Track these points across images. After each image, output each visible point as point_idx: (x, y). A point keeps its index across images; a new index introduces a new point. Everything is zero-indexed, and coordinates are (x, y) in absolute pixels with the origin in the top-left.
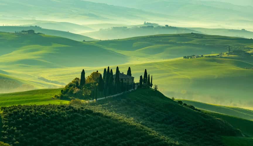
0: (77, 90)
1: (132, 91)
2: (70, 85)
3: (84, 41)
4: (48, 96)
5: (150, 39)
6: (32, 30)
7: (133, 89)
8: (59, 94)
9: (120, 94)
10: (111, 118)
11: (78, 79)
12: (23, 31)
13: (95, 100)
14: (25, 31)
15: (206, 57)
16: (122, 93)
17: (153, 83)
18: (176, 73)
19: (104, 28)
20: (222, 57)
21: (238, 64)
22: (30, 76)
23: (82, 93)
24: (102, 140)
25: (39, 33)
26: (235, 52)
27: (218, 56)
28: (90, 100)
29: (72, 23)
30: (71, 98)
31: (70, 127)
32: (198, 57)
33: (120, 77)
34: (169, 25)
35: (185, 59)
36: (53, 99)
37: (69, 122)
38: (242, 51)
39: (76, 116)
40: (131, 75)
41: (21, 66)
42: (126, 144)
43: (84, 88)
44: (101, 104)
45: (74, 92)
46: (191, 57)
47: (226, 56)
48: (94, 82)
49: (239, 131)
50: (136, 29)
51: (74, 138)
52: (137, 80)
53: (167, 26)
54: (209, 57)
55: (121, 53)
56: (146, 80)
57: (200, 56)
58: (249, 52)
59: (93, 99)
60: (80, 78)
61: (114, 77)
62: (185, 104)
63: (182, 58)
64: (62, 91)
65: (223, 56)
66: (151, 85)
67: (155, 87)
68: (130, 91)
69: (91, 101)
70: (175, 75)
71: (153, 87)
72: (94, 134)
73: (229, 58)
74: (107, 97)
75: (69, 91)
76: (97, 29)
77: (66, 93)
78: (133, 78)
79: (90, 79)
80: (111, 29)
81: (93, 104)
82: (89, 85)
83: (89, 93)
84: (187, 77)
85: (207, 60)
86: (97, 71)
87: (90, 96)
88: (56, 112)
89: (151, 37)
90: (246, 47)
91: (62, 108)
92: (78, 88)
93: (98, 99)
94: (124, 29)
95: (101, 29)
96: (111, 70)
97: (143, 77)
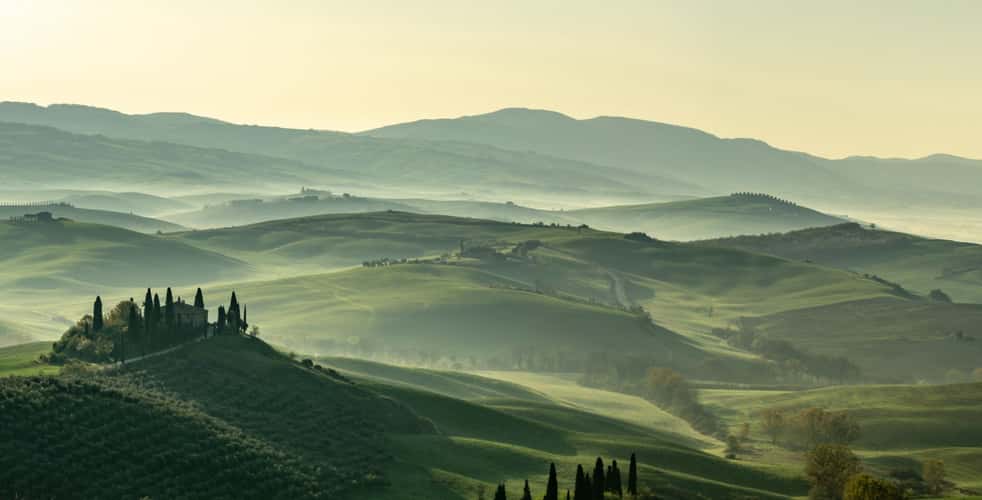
0: (84, 342)
1: (202, 340)
2: (73, 332)
3: (159, 233)
4: (26, 358)
5: (301, 225)
6: (47, 213)
7: (203, 337)
8: (48, 352)
9: (174, 348)
10: (139, 403)
11: (89, 317)
12: (27, 216)
13: (119, 363)
14: (32, 216)
15: (410, 262)
16: (180, 347)
17: (247, 322)
18: (344, 299)
19: (213, 204)
20: (445, 263)
21: (477, 278)
22: (39, 315)
23: (94, 348)
24: (114, 452)
25: (61, 219)
26: (474, 252)
27: (438, 259)
28: (109, 362)
29: (145, 192)
30: (71, 360)
31: (45, 426)
32: (396, 262)
33: (177, 310)
34: (351, 195)
35: (366, 268)
36: (35, 364)
37: (46, 413)
38: (490, 250)
39: (61, 400)
40: (202, 306)
41: (17, 293)
42: (163, 457)
43: (99, 339)
44: (132, 371)
45: (79, 348)
46: (380, 264)
47: (454, 259)
48: (122, 322)
49: (427, 422)
50: (282, 203)
51: (51, 448)
52: (213, 318)
53: (346, 195)
54: (416, 262)
55: (238, 257)
56: (233, 316)
57: (399, 260)
58: (504, 252)
59: (116, 361)
60: (92, 315)
61: (164, 312)
62: (318, 367)
63: (361, 266)
64: (55, 345)
65: (448, 260)
66: (245, 326)
67: (252, 330)
68: (199, 340)
69: (110, 366)
70: (343, 302)
71: (248, 331)
72: (96, 439)
73: (460, 264)
74: (146, 357)
75: (68, 347)
76: (199, 207)
77: (62, 351)
78: (207, 311)
79: (113, 316)
80: (227, 204)
81: (112, 373)
82: (110, 330)
83: (109, 346)
84: (366, 307)
85: (409, 270)
86: (132, 299)
87: (111, 355)
88: (19, 394)
89: (303, 220)
90: (499, 240)
91: (33, 383)
92: (88, 337)
93: (126, 362)
94: (256, 204)
95: (206, 207)
96: (156, 296)
97: (227, 310)
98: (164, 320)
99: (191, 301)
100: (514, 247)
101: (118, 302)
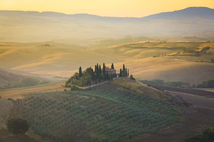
2: (72, 78)
7: (116, 78)
11: (77, 73)
12: (42, 45)
15: (168, 55)
16: (108, 81)
17: (129, 74)
20: (179, 55)
25: (53, 46)
27: (177, 54)
28: (86, 87)
33: (106, 70)
35: (154, 58)
40: (114, 69)
44: (94, 90)
46: (158, 56)
47: (182, 54)
54: (170, 55)
56: (124, 71)
57: (164, 55)
59: (88, 86)
63: (152, 57)
64: (66, 82)
67: (131, 75)
71: (129, 76)
73: (184, 55)
77: (69, 84)
86: (90, 67)
87: (86, 84)
92: (78, 79)
93: (91, 86)
96: (100, 66)
97: (122, 69)
98: (102, 73)
99: (110, 67)
100: (202, 49)
101: (87, 68)
